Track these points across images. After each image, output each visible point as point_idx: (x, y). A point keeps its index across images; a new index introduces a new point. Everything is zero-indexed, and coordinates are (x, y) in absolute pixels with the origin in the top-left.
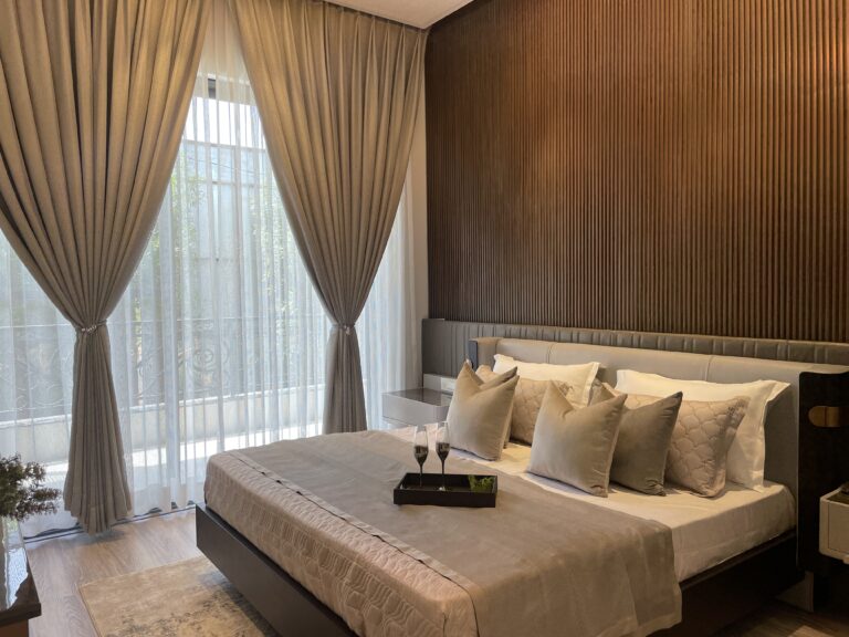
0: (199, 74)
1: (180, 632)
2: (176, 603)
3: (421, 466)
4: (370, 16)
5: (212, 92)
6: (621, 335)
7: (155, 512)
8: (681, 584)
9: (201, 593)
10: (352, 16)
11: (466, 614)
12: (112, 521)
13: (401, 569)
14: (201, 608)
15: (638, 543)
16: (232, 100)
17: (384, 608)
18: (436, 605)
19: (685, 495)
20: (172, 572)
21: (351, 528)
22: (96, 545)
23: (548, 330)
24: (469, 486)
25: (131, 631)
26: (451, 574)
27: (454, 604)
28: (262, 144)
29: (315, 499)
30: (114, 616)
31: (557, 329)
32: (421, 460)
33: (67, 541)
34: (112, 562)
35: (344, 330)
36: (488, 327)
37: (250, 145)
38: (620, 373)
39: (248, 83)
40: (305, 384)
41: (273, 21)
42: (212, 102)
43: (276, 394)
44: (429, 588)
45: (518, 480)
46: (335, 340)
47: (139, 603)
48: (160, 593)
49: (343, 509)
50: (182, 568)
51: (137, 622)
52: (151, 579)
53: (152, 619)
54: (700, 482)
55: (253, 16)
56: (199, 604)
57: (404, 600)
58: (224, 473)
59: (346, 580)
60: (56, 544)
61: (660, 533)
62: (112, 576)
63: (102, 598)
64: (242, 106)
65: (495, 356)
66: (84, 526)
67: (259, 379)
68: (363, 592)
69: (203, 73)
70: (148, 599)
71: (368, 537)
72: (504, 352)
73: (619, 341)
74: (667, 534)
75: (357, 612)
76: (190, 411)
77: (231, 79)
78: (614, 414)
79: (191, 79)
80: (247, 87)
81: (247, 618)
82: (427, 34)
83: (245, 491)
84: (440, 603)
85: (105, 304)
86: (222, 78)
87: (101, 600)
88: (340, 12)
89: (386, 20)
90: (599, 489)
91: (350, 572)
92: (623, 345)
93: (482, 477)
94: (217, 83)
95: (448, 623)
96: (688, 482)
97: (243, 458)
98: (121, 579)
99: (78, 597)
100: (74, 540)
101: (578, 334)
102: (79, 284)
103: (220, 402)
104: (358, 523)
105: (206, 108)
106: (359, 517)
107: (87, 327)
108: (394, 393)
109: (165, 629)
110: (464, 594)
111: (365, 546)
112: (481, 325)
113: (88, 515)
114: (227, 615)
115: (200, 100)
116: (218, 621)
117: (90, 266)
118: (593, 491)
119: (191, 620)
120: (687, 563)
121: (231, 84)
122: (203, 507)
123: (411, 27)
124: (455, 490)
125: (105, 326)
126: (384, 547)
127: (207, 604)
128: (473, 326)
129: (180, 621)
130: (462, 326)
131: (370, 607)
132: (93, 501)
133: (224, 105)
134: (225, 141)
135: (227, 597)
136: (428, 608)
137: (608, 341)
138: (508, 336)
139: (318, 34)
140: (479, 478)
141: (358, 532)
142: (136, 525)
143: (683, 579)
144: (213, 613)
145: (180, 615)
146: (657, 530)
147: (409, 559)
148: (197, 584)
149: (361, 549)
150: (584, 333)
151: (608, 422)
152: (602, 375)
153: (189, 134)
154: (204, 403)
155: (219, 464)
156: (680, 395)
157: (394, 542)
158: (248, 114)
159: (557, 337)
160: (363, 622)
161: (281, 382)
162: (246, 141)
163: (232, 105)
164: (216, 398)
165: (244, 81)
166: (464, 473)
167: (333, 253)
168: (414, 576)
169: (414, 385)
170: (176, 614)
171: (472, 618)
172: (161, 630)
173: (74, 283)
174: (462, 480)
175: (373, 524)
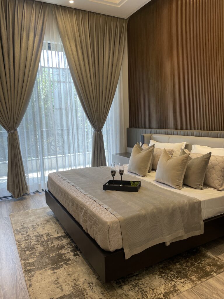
0: (44, 41)
1: (38, 229)
2: (38, 220)
3: (113, 177)
4: (106, 15)
5: (49, 48)
6: (195, 132)
7: (37, 192)
8: (204, 221)
9: (47, 217)
10: (99, 16)
11: (117, 226)
12: (22, 194)
13: (98, 211)
14: (46, 222)
15: (186, 205)
16: (56, 50)
17: (92, 223)
18: (106, 223)
19: (211, 189)
20: (39, 211)
21: (86, 197)
22: (17, 201)
23: (169, 131)
24: (130, 185)
25: (23, 228)
26: (114, 213)
27: (113, 223)
28: (67, 67)
29: (78, 188)
30: (18, 224)
31: (173, 130)
32: (113, 175)
33: (9, 200)
34: (21, 207)
35: (98, 132)
36: (149, 130)
37: (63, 67)
38: (193, 146)
39: (62, 44)
40: (85, 152)
41: (70, 20)
42: (50, 52)
43: (75, 155)
44: (106, 217)
45: (150, 183)
46: (95, 135)
47: (27, 220)
48: (34, 217)
49: (86, 191)
50: (42, 209)
51: (25, 226)
52: (32, 212)
53: (30, 225)
54: (217, 185)
55: (62, 19)
56: (45, 221)
57: (97, 221)
58: (52, 179)
59: (82, 214)
60: (5, 201)
61: (196, 202)
62: (20, 211)
63: (16, 218)
64: (60, 53)
65: (150, 141)
66: (14, 196)
67: (69, 150)
68: (87, 218)
69: (46, 41)
70: (30, 219)
71: (90, 200)
72: (154, 139)
73: (195, 134)
74: (199, 203)
75: (85, 224)
76: (46, 160)
77: (56, 43)
78: (185, 160)
79: (41, 44)
80: (62, 45)
81: (60, 226)
82: (128, 21)
83: (57, 185)
84: (108, 222)
85: (16, 123)
86: (53, 42)
87: (15, 218)
88: (94, 15)
89: (112, 17)
90: (178, 187)
91: (83, 211)
92: (196, 136)
93: (135, 182)
94: (51, 45)
95: (110, 229)
96: (212, 185)
97: (59, 174)
98: (22, 212)
99: (9, 217)
100: (11, 200)
101: (180, 132)
102: (7, 116)
103: (57, 158)
104: (89, 196)
105: (47, 54)
106: (90, 194)
107: (11, 131)
108: (116, 154)
109: (34, 228)
110: (117, 220)
111: (89, 203)
112: (146, 130)
113: (14, 192)
114: (54, 225)
115: (45, 51)
116: (50, 226)
117: (11, 111)
118: (176, 187)
119: (42, 226)
120: (207, 213)
121: (56, 44)
122: (47, 190)
123: (121, 19)
124: (126, 186)
125: (17, 131)
126: (95, 203)
127: (48, 221)
128: (144, 130)
129: (39, 226)
130: (140, 130)
131: (89, 223)
132: (15, 188)
133: (54, 52)
134: (54, 66)
135: (55, 219)
136: (104, 223)
137: (191, 135)
138: (155, 133)
139: (86, 24)
140: (134, 182)
141: (88, 198)
142: (30, 196)
143: (206, 218)
144: (49, 224)
145: (39, 224)
146: (195, 201)
147: (102, 208)
148: (46, 214)
149: (87, 204)
150: (182, 132)
151: (182, 163)
152: (186, 147)
153: (42, 64)
154: (51, 158)
155: (51, 176)
156: (210, 153)
157: (99, 202)
158: (62, 55)
159: (173, 133)
160: (87, 228)
161: (77, 151)
162: (62, 66)
163: (57, 52)
164: (55, 156)
165: (60, 43)
166: (129, 180)
167: (93, 105)
168: (102, 213)
169: (124, 151)
170: (38, 224)
171: (119, 227)
172: (32, 228)
173: (6, 116)
174: (128, 183)
175: (94, 196)
